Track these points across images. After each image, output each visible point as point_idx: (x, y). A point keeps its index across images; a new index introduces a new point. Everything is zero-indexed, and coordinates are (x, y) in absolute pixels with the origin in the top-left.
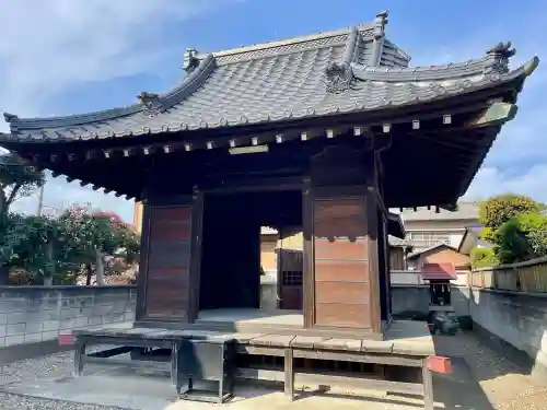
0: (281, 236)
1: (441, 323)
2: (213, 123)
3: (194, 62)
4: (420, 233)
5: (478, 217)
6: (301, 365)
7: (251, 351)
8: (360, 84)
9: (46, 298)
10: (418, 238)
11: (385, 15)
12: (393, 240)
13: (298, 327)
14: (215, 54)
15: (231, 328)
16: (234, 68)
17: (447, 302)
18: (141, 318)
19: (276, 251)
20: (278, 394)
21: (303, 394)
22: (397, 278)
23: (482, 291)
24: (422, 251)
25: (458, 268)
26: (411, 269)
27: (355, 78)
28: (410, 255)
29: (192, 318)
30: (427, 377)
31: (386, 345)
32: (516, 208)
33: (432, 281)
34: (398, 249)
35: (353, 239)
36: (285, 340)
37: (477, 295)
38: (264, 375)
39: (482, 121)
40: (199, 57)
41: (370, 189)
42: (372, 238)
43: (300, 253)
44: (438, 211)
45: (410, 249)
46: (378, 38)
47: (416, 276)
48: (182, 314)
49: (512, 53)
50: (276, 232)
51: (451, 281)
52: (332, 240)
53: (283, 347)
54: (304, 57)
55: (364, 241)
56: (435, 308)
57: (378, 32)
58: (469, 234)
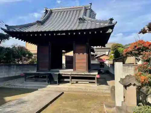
0: (66, 52)
1: (102, 72)
2: (56, 30)
3: (47, 11)
4: (99, 51)
5: (110, 47)
6: (73, 78)
7: (63, 75)
8: (85, 21)
9: (13, 66)
10: (99, 53)
11: (91, 3)
12: (92, 53)
13: (72, 71)
14: (52, 9)
15: (58, 72)
16: (57, 13)
17: (103, 67)
18: (38, 70)
19: (65, 56)
20: (68, 84)
21: (73, 83)
22: (92, 62)
23: (111, 65)
24: (99, 56)
25: (106, 60)
26: (96, 60)
27: (84, 20)
28: (96, 57)
29: (49, 70)
30: (96, 79)
31: (89, 74)
32: (118, 46)
33: (100, 63)
34: (93, 55)
35: (83, 54)
36: (70, 73)
37: (110, 65)
38: (66, 80)
39: (107, 32)
40: (47, 9)
41: (87, 43)
42: (87, 54)
43: (72, 56)
44: (101, 47)
45: (96, 55)
46: (89, 9)
47: (97, 62)
48: (47, 69)
49: (113, 20)
50: (65, 51)
51: (105, 63)
52: (79, 54)
53: (69, 75)
54: (73, 12)
55: (85, 54)
56: (101, 68)
57: (89, 8)
58: (110, 52)
